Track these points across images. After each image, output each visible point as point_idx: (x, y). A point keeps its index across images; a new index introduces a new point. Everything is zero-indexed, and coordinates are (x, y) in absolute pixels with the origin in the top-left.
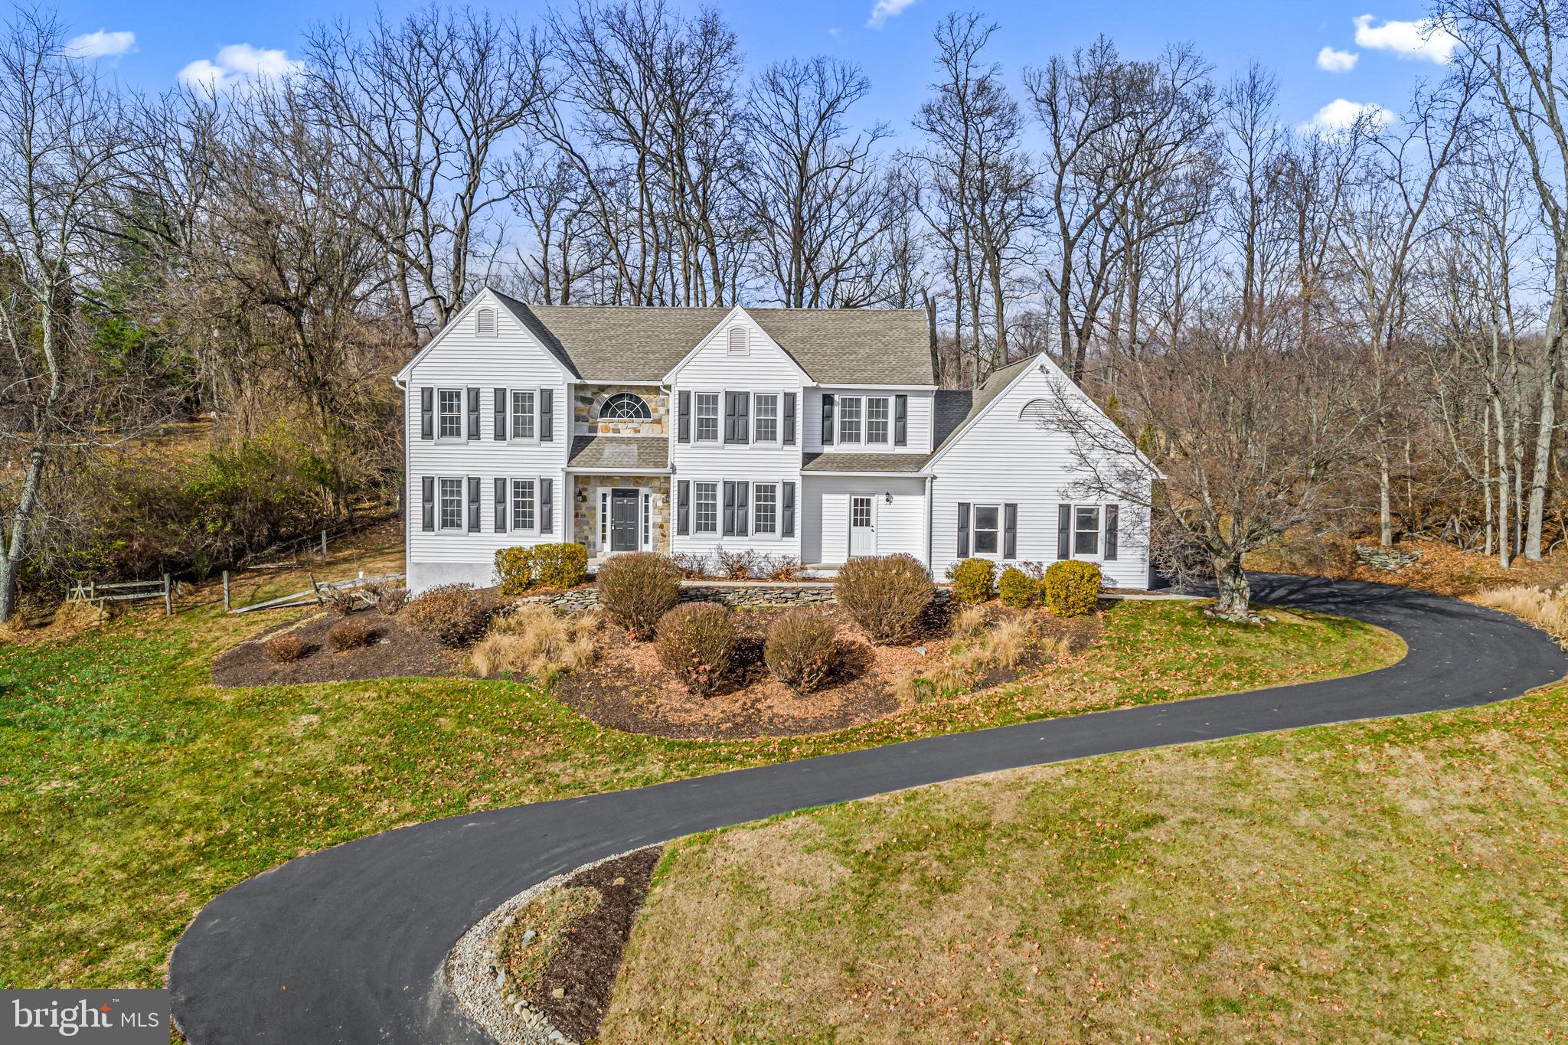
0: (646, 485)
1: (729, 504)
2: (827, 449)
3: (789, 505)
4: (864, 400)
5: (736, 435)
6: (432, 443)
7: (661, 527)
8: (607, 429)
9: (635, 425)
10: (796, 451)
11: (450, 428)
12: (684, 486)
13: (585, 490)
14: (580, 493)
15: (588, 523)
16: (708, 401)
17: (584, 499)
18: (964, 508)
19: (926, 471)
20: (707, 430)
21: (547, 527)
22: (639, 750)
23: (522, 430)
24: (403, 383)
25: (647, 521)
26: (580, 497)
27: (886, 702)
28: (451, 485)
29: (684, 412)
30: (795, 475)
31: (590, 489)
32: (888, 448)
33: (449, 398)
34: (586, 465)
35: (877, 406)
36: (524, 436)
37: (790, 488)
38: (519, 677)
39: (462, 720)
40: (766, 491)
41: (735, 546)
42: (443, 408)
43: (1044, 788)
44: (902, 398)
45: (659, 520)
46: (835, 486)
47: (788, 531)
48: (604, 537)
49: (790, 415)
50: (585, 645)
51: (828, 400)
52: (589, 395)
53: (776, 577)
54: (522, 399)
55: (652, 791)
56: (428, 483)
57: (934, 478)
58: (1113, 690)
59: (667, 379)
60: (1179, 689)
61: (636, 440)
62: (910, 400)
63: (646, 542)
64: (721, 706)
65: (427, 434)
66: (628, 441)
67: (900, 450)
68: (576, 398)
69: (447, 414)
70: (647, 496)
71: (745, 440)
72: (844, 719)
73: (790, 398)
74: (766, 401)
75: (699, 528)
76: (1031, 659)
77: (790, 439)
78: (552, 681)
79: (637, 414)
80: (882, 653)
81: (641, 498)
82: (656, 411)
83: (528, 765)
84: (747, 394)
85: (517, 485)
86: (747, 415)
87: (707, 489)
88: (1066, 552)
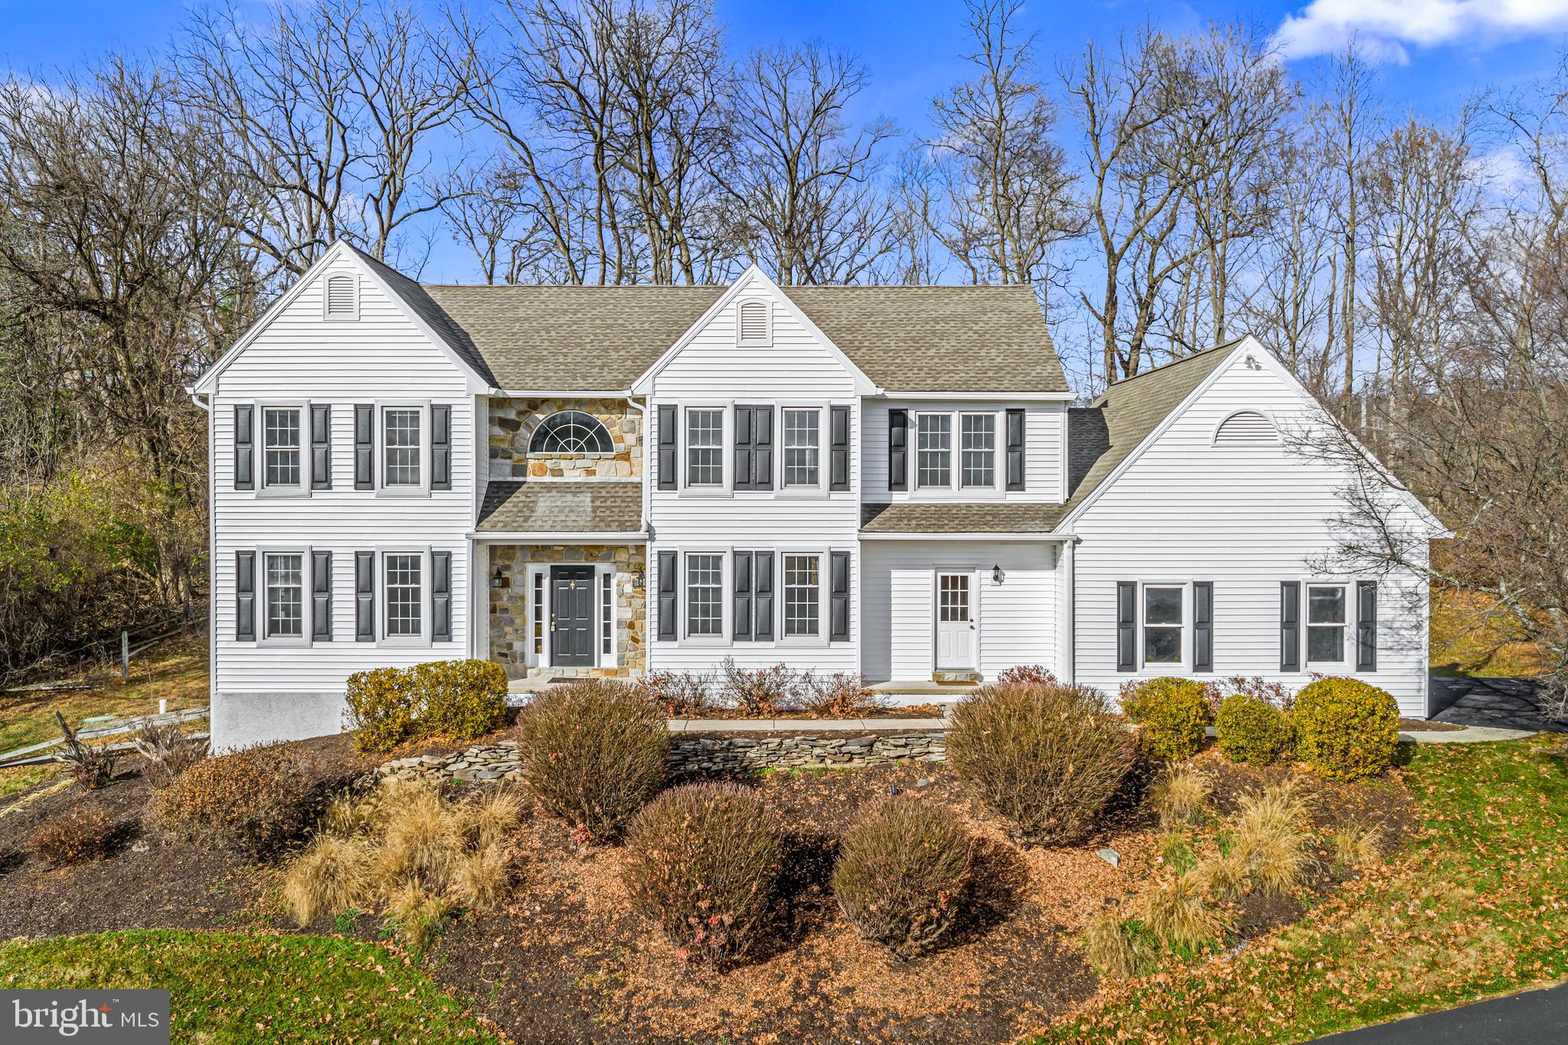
0: (606, 558)
1: (742, 589)
2: (898, 498)
3: (841, 588)
4: (956, 419)
5: (752, 477)
6: (252, 495)
7: (631, 626)
8: (542, 471)
9: (588, 463)
11: (281, 472)
12: (669, 560)
13: (507, 568)
14: (499, 573)
15: (512, 622)
16: (705, 421)
17: (506, 583)
18: (1127, 589)
19: (1063, 530)
20: (704, 469)
23: (400, 471)
24: (204, 399)
25: (607, 614)
26: (500, 579)
27: (1069, 975)
28: (284, 564)
29: (667, 441)
31: (516, 568)
32: (996, 494)
33: (281, 422)
34: (506, 527)
35: (977, 429)
36: (404, 482)
37: (841, 561)
38: (367, 926)
40: (802, 566)
41: (757, 659)
42: (271, 438)
44: (1016, 414)
45: (628, 615)
46: (912, 556)
47: (840, 631)
48: (538, 643)
49: (840, 442)
50: (494, 858)
51: (898, 418)
52: (512, 415)
56: (245, 562)
57: (1078, 541)
59: (641, 386)
61: (590, 486)
62: (1029, 417)
63: (607, 648)
64: (754, 992)
65: (244, 481)
66: (577, 488)
67: (1015, 498)
68: (491, 420)
69: (277, 447)
70: (607, 578)
71: (767, 484)
73: (841, 415)
74: (802, 421)
75: (693, 629)
77: (840, 481)
78: (429, 935)
79: (591, 446)
80: (1038, 859)
81: (598, 581)
82: (621, 440)
84: (770, 410)
85: (392, 562)
86: (770, 442)
87: (705, 565)
88: (1290, 664)
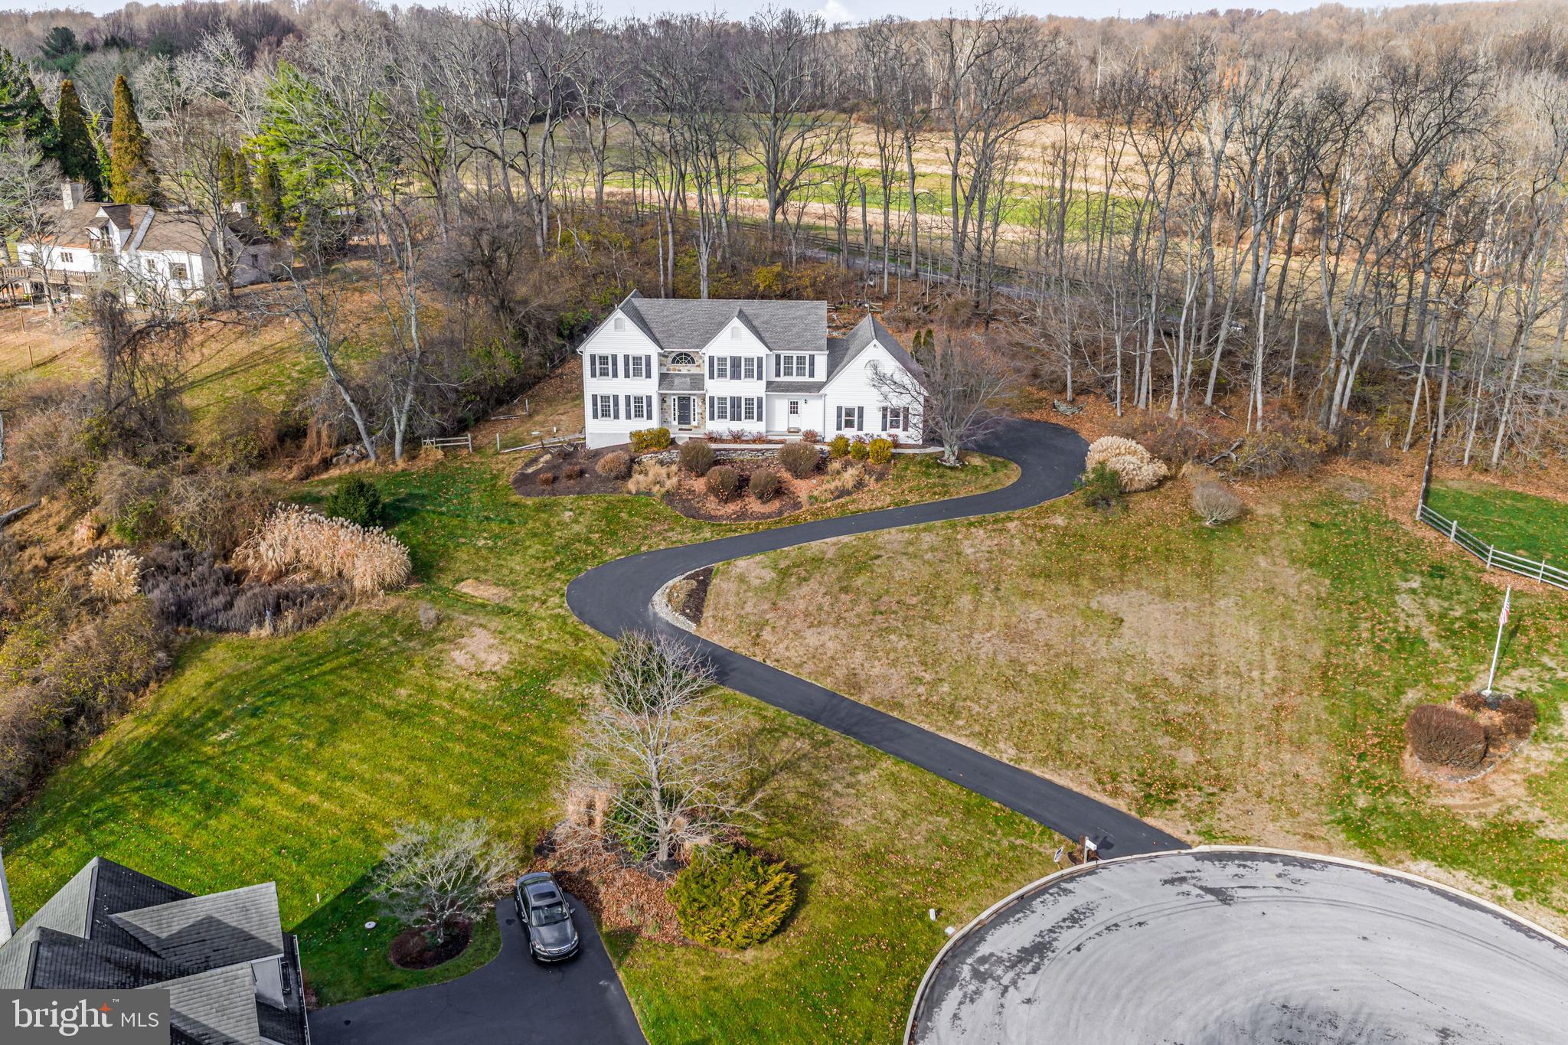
0: (694, 397)
1: (732, 407)
2: (778, 380)
3: (760, 407)
4: (795, 358)
5: (736, 375)
6: (596, 379)
7: (701, 415)
8: (676, 370)
9: (688, 368)
10: (763, 383)
11: (604, 373)
12: (712, 399)
13: (666, 400)
14: (663, 399)
15: (667, 414)
16: (722, 360)
17: (666, 405)
18: (839, 409)
19: (824, 390)
20: (722, 374)
21: (650, 417)
22: (700, 527)
23: (637, 373)
24: (582, 352)
25: (695, 411)
26: (663, 401)
27: (797, 505)
28: (605, 399)
29: (711, 364)
30: (762, 393)
31: (668, 397)
32: (806, 379)
33: (604, 359)
34: (667, 389)
35: (800, 360)
36: (638, 376)
37: (760, 400)
38: (649, 494)
39: (630, 515)
40: (749, 401)
41: (736, 426)
42: (601, 363)
43: (846, 545)
44: (812, 357)
45: (700, 412)
47: (760, 418)
48: (675, 418)
49: (760, 366)
50: (675, 480)
51: (778, 358)
52: (667, 355)
53: (754, 442)
54: (637, 360)
55: (706, 543)
56: (594, 397)
57: (827, 393)
58: (888, 499)
59: (703, 350)
60: (913, 499)
61: (689, 376)
62: (816, 358)
63: (695, 421)
64: (732, 508)
65: (593, 375)
66: (685, 376)
67: (811, 380)
68: (662, 358)
69: (603, 366)
70: (694, 403)
71: (739, 378)
72: (780, 513)
73: (760, 359)
74: (749, 361)
75: (719, 417)
76: (859, 485)
77: (760, 378)
78: (663, 496)
79: (689, 363)
80: (798, 483)
81: (692, 404)
82: (698, 363)
83: (660, 533)
84: (740, 358)
85: (635, 398)
86: (740, 366)
87: (722, 400)
88: (884, 429)
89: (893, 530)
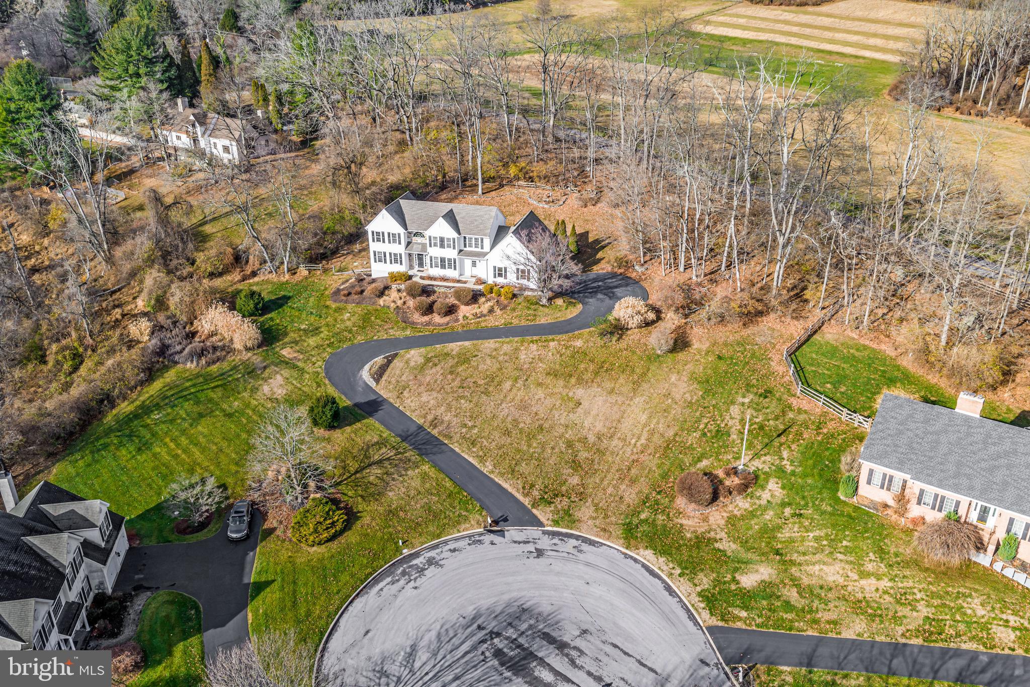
1: (441, 262)
2: (465, 249)
3: (455, 263)
4: (473, 238)
5: (442, 246)
6: (375, 243)
8: (415, 240)
9: (421, 239)
10: (457, 251)
11: (378, 240)
12: (431, 257)
15: (412, 261)
16: (435, 238)
17: (410, 259)
19: (487, 257)
20: (435, 245)
21: (401, 266)
22: (406, 328)
23: (394, 242)
24: (367, 229)
27: (457, 320)
28: (380, 253)
29: (430, 240)
31: (411, 256)
33: (378, 233)
34: (409, 250)
35: (476, 240)
37: (455, 259)
38: (388, 307)
39: (376, 318)
40: (450, 260)
43: (465, 347)
46: (467, 258)
47: (455, 269)
48: (416, 264)
49: (454, 242)
50: (402, 301)
51: (465, 238)
53: (451, 281)
54: (394, 235)
55: (407, 338)
56: (374, 252)
57: (490, 258)
58: (503, 321)
59: (426, 233)
60: (515, 322)
61: (421, 244)
62: (484, 239)
64: (426, 318)
65: (373, 241)
66: (419, 244)
67: (482, 251)
68: (406, 235)
69: (378, 237)
71: (444, 248)
72: (448, 324)
73: (454, 239)
74: (449, 240)
75: (435, 267)
76: (491, 311)
77: (454, 248)
81: (423, 257)
83: (386, 330)
84: (444, 237)
85: (394, 254)
86: (444, 242)
87: (436, 258)
88: (518, 279)
89: (492, 341)
